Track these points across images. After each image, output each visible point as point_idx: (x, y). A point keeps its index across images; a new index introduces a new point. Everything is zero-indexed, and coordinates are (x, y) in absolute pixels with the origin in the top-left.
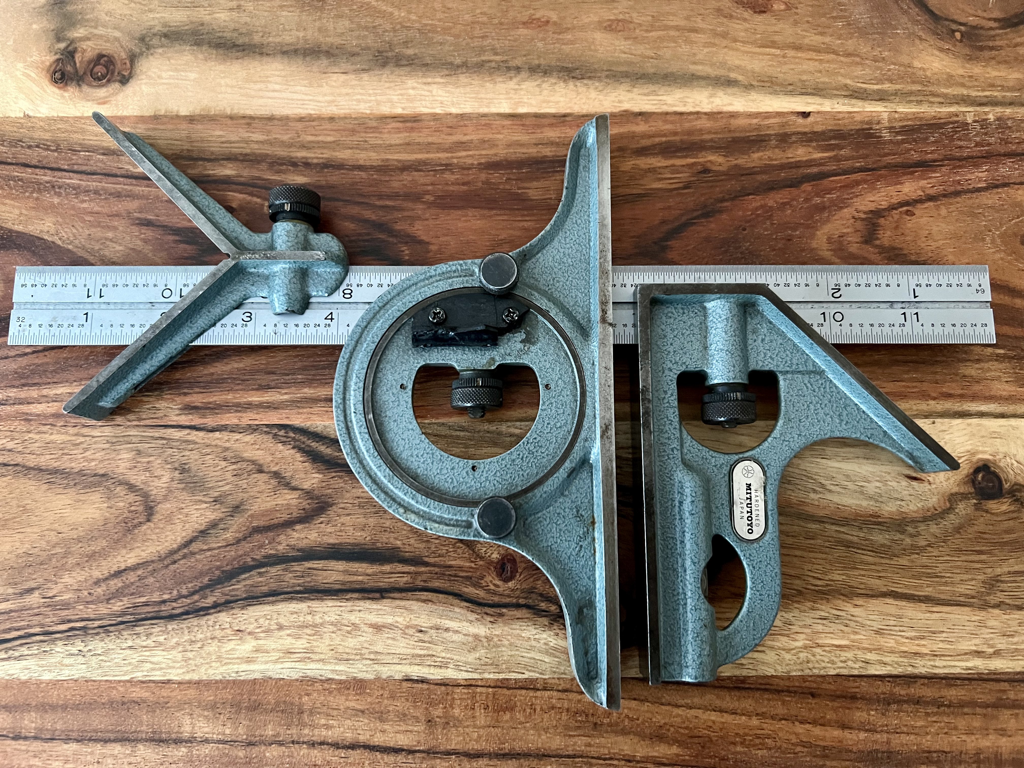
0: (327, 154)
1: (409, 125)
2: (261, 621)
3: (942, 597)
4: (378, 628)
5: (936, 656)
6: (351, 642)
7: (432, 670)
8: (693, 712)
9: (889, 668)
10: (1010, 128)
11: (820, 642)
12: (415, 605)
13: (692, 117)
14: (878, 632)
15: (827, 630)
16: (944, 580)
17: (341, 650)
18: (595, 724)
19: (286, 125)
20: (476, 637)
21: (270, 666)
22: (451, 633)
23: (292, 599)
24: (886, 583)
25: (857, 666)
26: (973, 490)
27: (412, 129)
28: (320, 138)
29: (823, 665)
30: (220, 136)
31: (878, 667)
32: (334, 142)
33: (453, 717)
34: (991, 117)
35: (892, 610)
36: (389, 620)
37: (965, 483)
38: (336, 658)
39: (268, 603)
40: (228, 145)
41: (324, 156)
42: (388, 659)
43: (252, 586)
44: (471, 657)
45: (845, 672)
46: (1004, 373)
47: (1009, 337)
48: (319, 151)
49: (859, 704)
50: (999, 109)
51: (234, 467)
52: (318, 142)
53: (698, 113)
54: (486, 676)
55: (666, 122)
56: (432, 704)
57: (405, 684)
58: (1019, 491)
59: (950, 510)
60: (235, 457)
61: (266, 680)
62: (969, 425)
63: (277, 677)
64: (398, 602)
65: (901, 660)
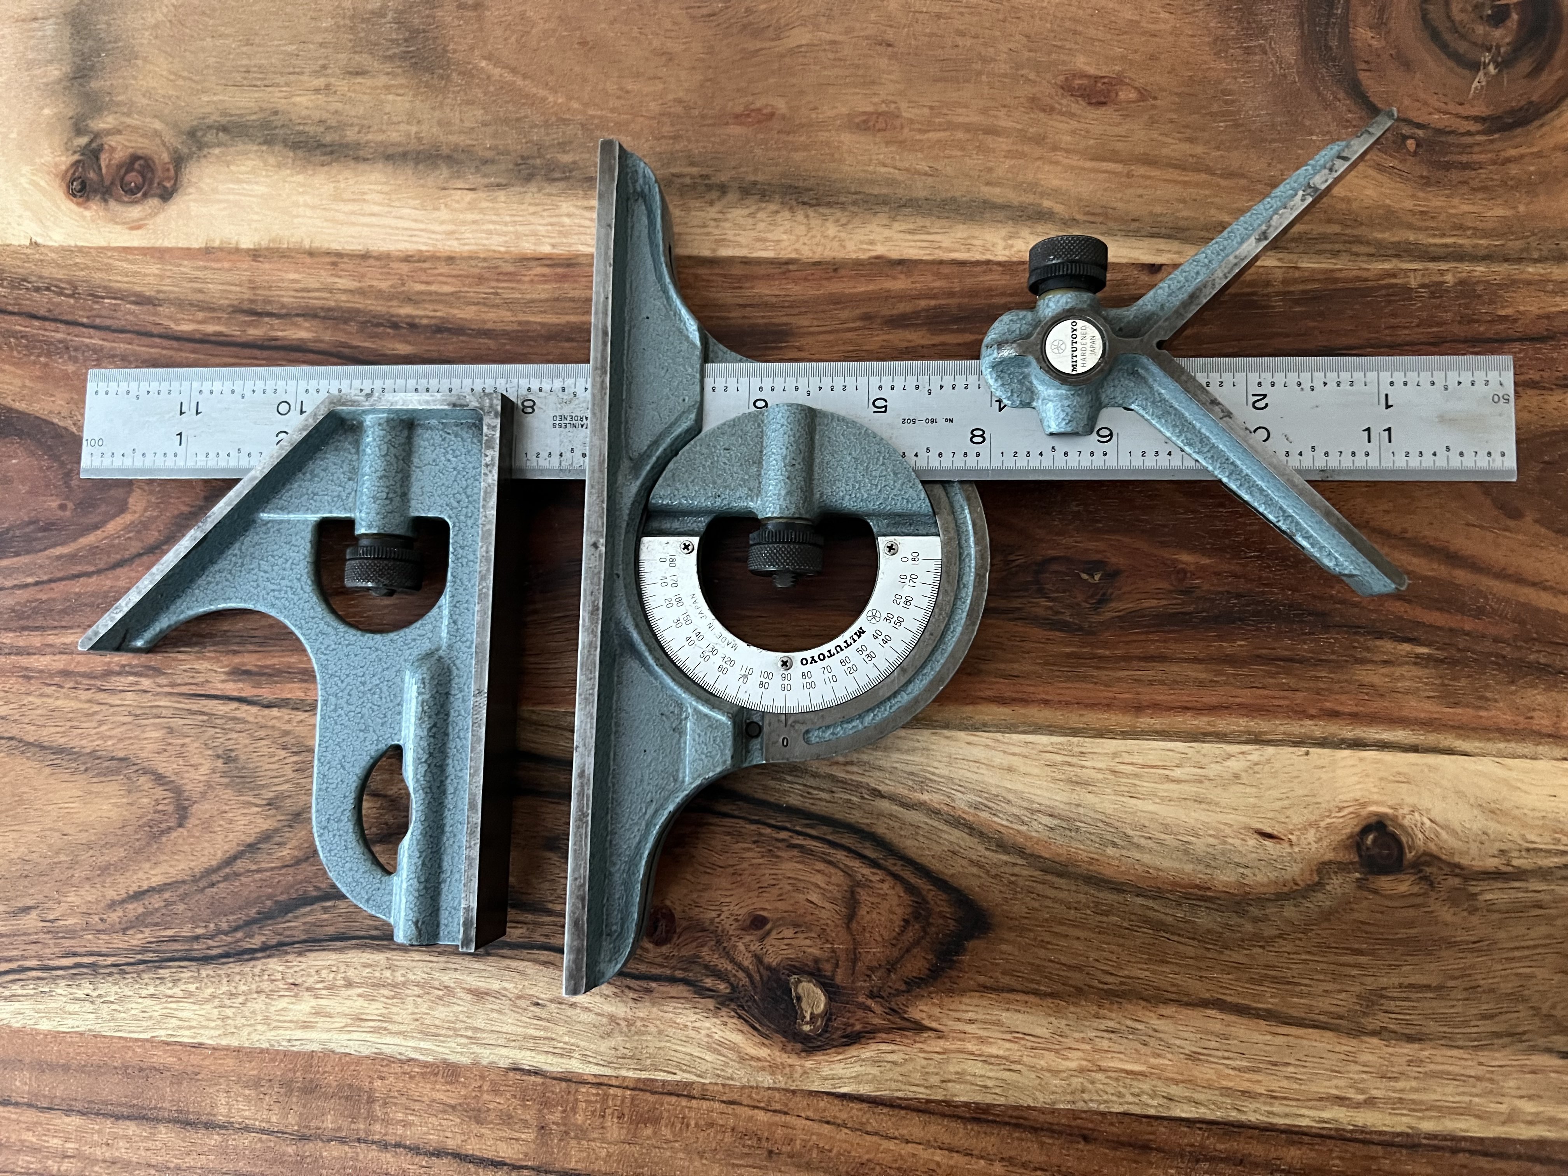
0: (442, 312)
1: (559, 270)
2: (324, 973)
3: (1294, 1012)
4: (479, 995)
5: (1275, 1098)
6: (442, 1012)
7: (550, 1059)
8: (910, 1148)
9: (1202, 1110)
10: (1480, 296)
11: (1104, 1064)
12: (530, 968)
13: (978, 269)
14: (1193, 1057)
15: (1116, 1047)
16: (1298, 989)
17: (427, 1022)
18: (771, 1152)
19: (386, 266)
20: (613, 1019)
21: (335, 1036)
22: (578, 1011)
23: (366, 946)
24: (1209, 987)
25: (1155, 1103)
26: (1357, 859)
27: (563, 278)
28: (433, 288)
29: (1105, 1097)
30: (294, 281)
31: (1185, 1107)
32: (452, 294)
33: (576, 1125)
34: (1449, 278)
35: (1217, 1027)
36: (495, 985)
37: (1346, 848)
38: (421, 1032)
39: (334, 950)
40: (305, 294)
41: (438, 314)
42: (491, 1039)
43: (314, 924)
44: (604, 1046)
45: (1137, 1110)
46: (1426, 684)
47: (1440, 628)
48: (431, 307)
49: (1154, 1157)
50: (1465, 267)
51: (295, 758)
52: (430, 293)
53: (988, 262)
54: (623, 1073)
55: (938, 275)
56: (546, 1103)
57: (511, 1074)
58: (1428, 864)
59: (1317, 886)
60: (298, 744)
61: (328, 1054)
62: (1361, 760)
63: (343, 1050)
64: (508, 962)
65: (1220, 1099)
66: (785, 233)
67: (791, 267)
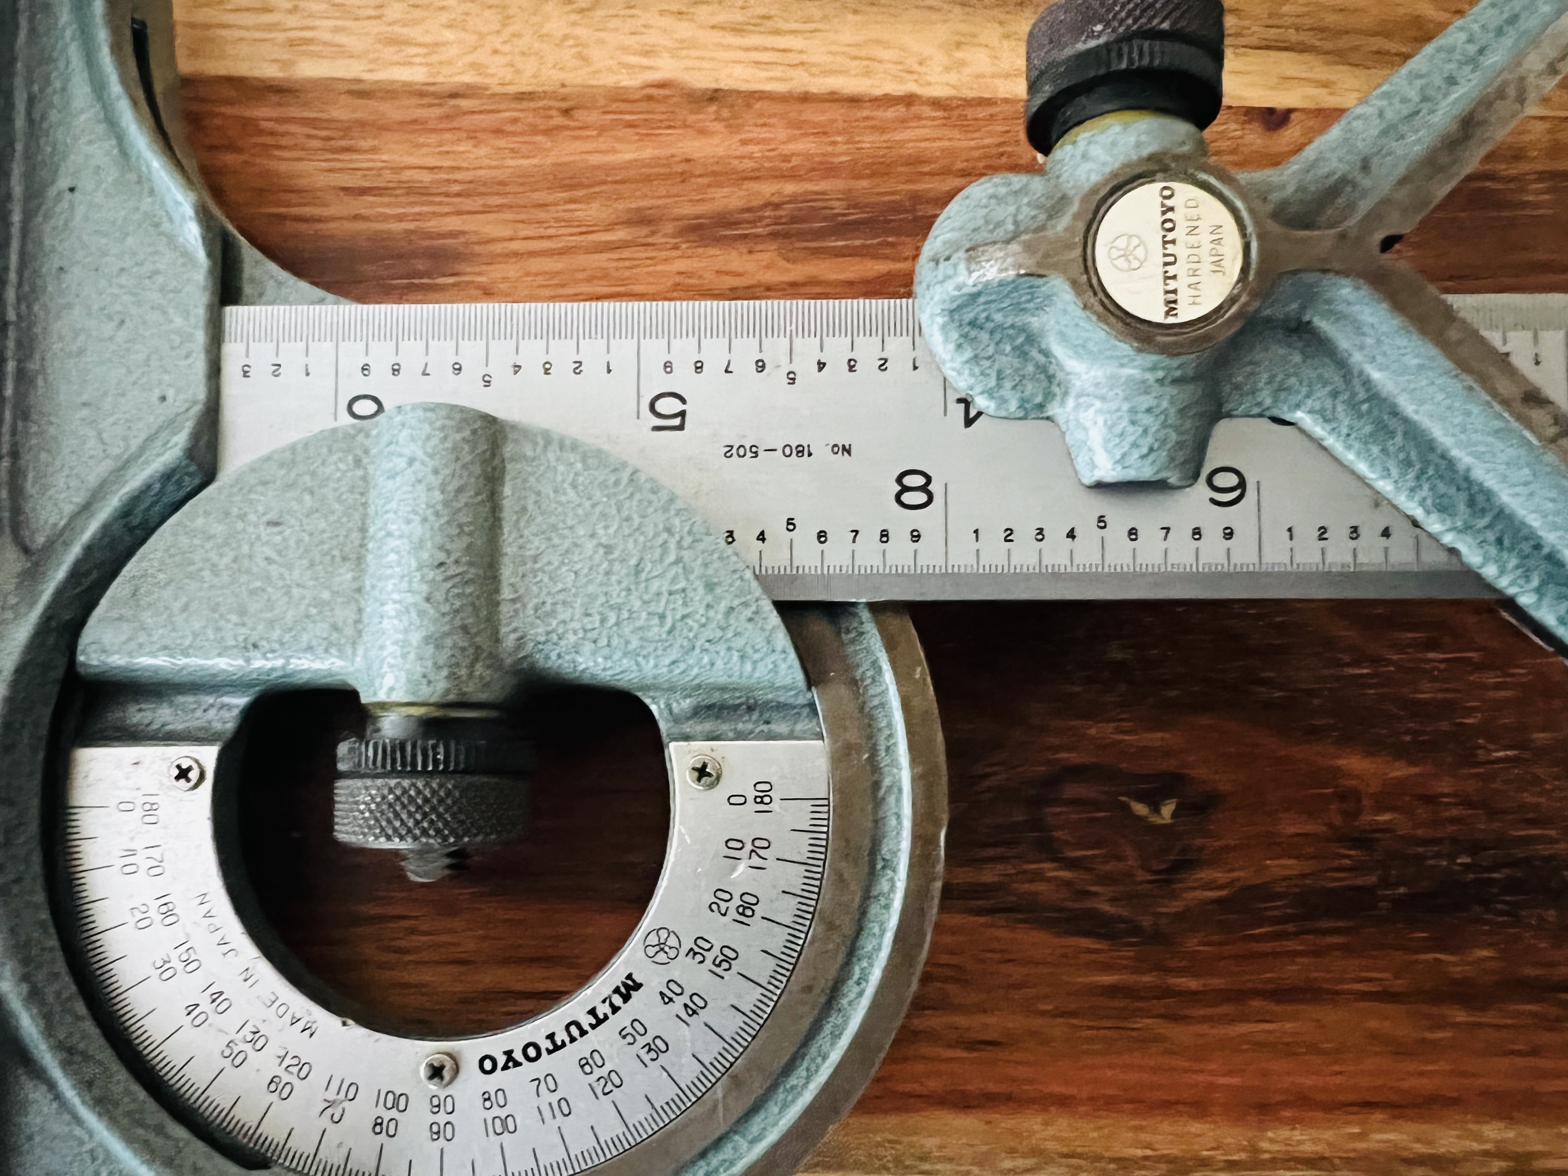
66: (450, 26)
67: (465, 104)
